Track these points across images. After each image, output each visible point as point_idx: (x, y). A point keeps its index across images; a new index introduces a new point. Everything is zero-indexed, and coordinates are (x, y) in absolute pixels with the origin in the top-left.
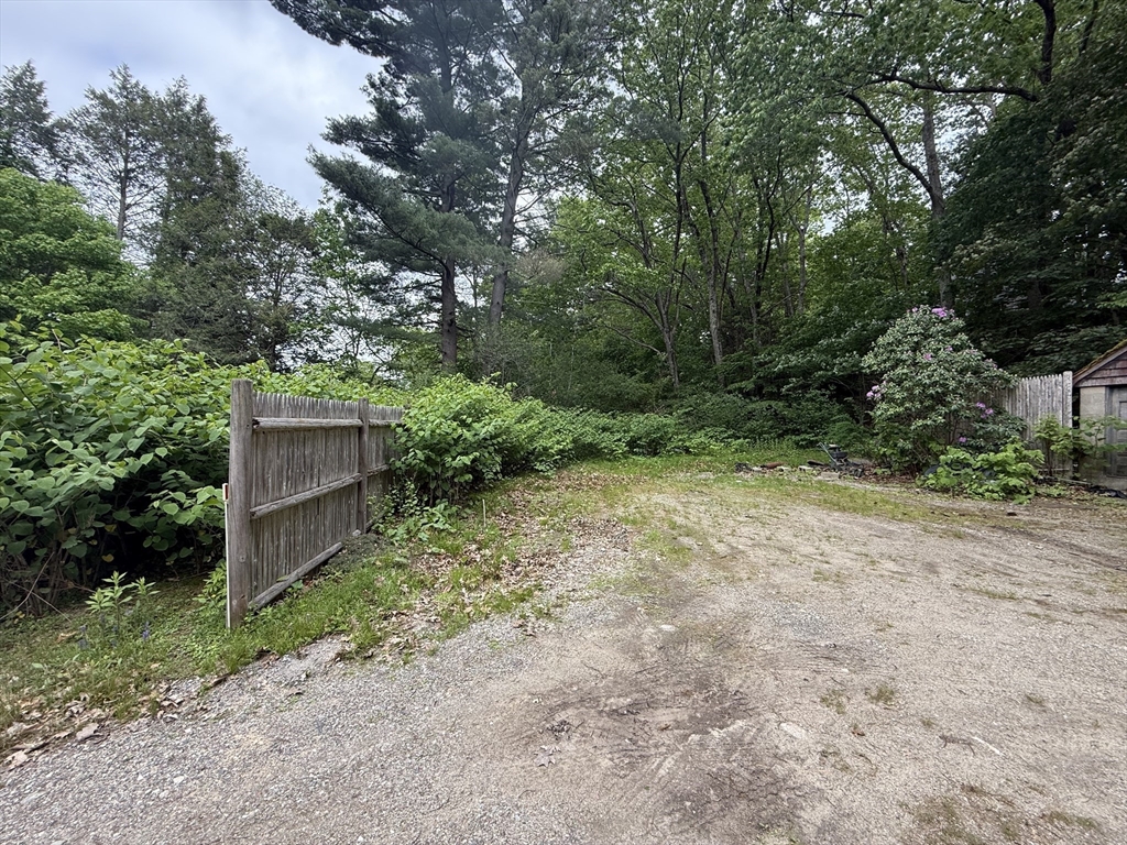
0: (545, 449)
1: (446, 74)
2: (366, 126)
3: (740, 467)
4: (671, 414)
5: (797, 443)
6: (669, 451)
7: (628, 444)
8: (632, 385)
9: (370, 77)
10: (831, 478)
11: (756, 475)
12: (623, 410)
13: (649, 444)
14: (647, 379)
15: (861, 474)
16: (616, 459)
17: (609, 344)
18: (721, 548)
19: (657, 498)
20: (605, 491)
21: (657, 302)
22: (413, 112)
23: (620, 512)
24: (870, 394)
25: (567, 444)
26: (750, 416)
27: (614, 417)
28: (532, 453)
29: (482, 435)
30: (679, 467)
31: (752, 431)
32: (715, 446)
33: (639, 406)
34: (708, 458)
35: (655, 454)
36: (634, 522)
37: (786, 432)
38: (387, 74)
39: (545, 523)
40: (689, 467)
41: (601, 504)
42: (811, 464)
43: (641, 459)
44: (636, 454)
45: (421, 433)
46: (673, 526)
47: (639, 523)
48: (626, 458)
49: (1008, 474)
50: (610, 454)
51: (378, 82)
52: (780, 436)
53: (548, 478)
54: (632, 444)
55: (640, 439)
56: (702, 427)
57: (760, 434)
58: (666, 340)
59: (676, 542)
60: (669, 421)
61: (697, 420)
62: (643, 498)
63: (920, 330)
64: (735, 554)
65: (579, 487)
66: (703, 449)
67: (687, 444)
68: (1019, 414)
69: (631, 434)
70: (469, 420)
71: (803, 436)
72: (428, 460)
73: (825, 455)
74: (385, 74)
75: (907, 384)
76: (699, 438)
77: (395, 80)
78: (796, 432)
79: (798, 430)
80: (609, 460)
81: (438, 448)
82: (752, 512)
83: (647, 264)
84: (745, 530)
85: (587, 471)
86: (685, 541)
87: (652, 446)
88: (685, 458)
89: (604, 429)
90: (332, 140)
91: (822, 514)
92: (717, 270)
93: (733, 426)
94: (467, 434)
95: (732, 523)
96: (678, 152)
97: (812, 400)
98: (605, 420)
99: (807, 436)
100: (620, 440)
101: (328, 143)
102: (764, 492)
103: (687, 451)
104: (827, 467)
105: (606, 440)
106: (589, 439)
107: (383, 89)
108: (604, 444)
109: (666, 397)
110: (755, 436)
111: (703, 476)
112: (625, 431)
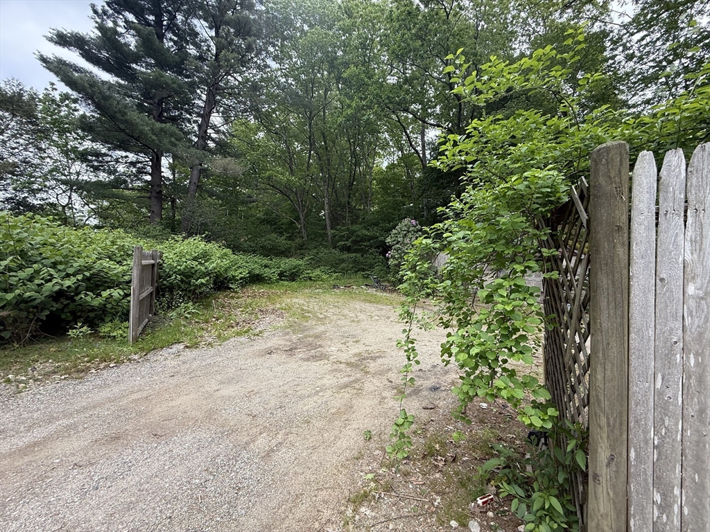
0: (234, 277)
1: (159, 22)
2: (89, 41)
3: (335, 287)
4: (302, 259)
5: (363, 275)
6: (301, 279)
7: (279, 275)
8: (282, 241)
9: (93, 6)
10: (372, 291)
11: (341, 290)
12: (276, 255)
13: (291, 275)
14: (289, 238)
15: (384, 290)
16: (272, 283)
17: (266, 214)
18: (321, 316)
19: (294, 300)
20: (269, 298)
21: (296, 194)
22: (131, 41)
23: (278, 306)
24: (387, 255)
25: (245, 274)
26: (343, 261)
27: (271, 260)
28: (226, 278)
29: (210, 268)
30: (306, 287)
31: (342, 269)
32: (325, 277)
33: (285, 253)
34: (320, 283)
35: (293, 281)
36: (285, 309)
37: (359, 270)
38: (108, 8)
39: (243, 311)
40: (311, 287)
41: (268, 303)
42: (366, 285)
43: (286, 283)
44: (283, 280)
45: (179, 267)
46: (302, 310)
47: (288, 308)
48: (278, 282)
49: (428, 288)
50: (269, 280)
51: (100, 11)
52: (356, 272)
53: (237, 292)
54: (281, 275)
55: (285, 272)
56: (319, 266)
57: (347, 271)
58: (301, 216)
59: (304, 315)
60: (300, 262)
61: (316, 263)
62: (288, 300)
63: (406, 229)
64: (326, 317)
65: (254, 297)
66: (318, 278)
67: (311, 275)
68: (436, 265)
69: (281, 269)
70: (203, 262)
71: (366, 272)
72: (182, 281)
73: (371, 281)
74: (107, 8)
75: (399, 251)
76: (317, 272)
77: (116, 15)
78: (363, 270)
79: (364, 269)
80: (268, 283)
81: (188, 275)
82: (336, 304)
83: (292, 173)
84: (331, 310)
85: (256, 289)
86: (307, 314)
87: (292, 276)
88: (309, 283)
89: (266, 266)
90: (56, 43)
91: (362, 304)
92: (330, 181)
93: (335, 266)
94: (203, 268)
95: (327, 308)
96: (310, 115)
97: (371, 253)
98: (266, 261)
99: (368, 273)
100: (274, 273)
101: (52, 45)
102: (343, 297)
103: (310, 279)
104: (372, 287)
105: (267, 272)
106: (257, 272)
107: (105, 17)
108: (265, 275)
109: (301, 250)
110: (344, 272)
111: (317, 291)
112: (277, 268)
